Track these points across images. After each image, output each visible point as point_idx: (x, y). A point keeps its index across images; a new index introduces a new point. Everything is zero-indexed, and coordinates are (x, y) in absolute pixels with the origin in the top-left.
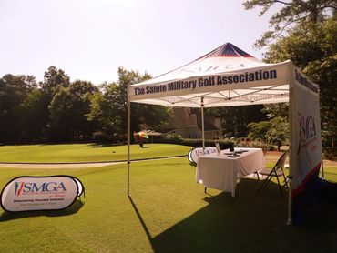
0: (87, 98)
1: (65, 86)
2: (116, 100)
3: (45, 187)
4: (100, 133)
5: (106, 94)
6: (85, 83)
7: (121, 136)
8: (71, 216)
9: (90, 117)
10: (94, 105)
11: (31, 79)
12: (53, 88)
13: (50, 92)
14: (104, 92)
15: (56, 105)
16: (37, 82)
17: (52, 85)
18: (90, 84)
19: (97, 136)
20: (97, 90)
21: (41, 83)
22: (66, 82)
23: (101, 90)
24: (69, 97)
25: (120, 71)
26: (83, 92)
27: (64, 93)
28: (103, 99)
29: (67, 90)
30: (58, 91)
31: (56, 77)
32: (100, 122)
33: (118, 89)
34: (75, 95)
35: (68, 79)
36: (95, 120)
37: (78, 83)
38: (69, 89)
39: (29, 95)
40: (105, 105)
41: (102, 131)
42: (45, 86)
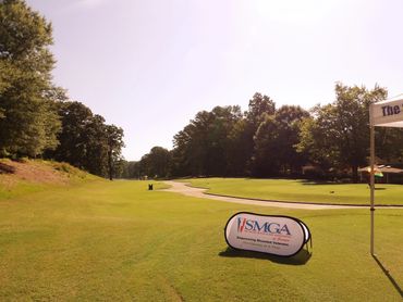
0: (295, 125)
1: (271, 113)
2: (333, 127)
3: (267, 227)
4: (310, 167)
5: (320, 119)
6: (293, 108)
7: (339, 172)
8: (299, 267)
9: (300, 148)
10: (305, 133)
11: (237, 109)
12: (258, 117)
13: (255, 121)
14: (316, 117)
15: (261, 135)
16: (242, 112)
17: (257, 114)
18: (299, 109)
19: (307, 171)
20: (307, 115)
21: (246, 113)
22: (271, 110)
23: (312, 114)
24: (275, 126)
25: (338, 88)
26: (291, 119)
27: (269, 122)
28: (315, 126)
29: (272, 118)
30: (263, 119)
31: (261, 104)
32: (310, 154)
33: (335, 111)
34: (282, 123)
35: (274, 105)
36: (306, 152)
37: (285, 108)
38: (274, 116)
39: (235, 126)
40: (317, 133)
41: (314, 164)
42: (250, 115)
